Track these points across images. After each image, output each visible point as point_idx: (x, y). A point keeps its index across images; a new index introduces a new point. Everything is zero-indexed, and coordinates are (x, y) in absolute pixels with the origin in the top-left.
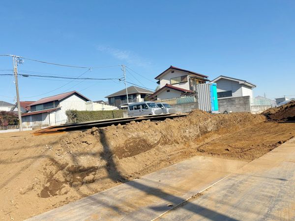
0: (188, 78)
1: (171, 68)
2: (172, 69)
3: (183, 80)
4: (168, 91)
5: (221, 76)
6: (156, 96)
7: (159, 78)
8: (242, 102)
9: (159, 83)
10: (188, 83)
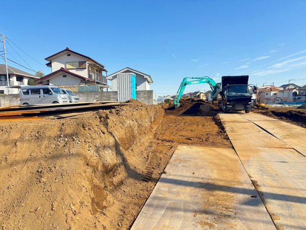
0: (87, 65)
1: (67, 50)
2: (68, 52)
3: (81, 66)
4: (65, 76)
5: (128, 68)
6: (48, 81)
7: (50, 59)
8: (146, 95)
9: (49, 65)
10: (86, 70)
